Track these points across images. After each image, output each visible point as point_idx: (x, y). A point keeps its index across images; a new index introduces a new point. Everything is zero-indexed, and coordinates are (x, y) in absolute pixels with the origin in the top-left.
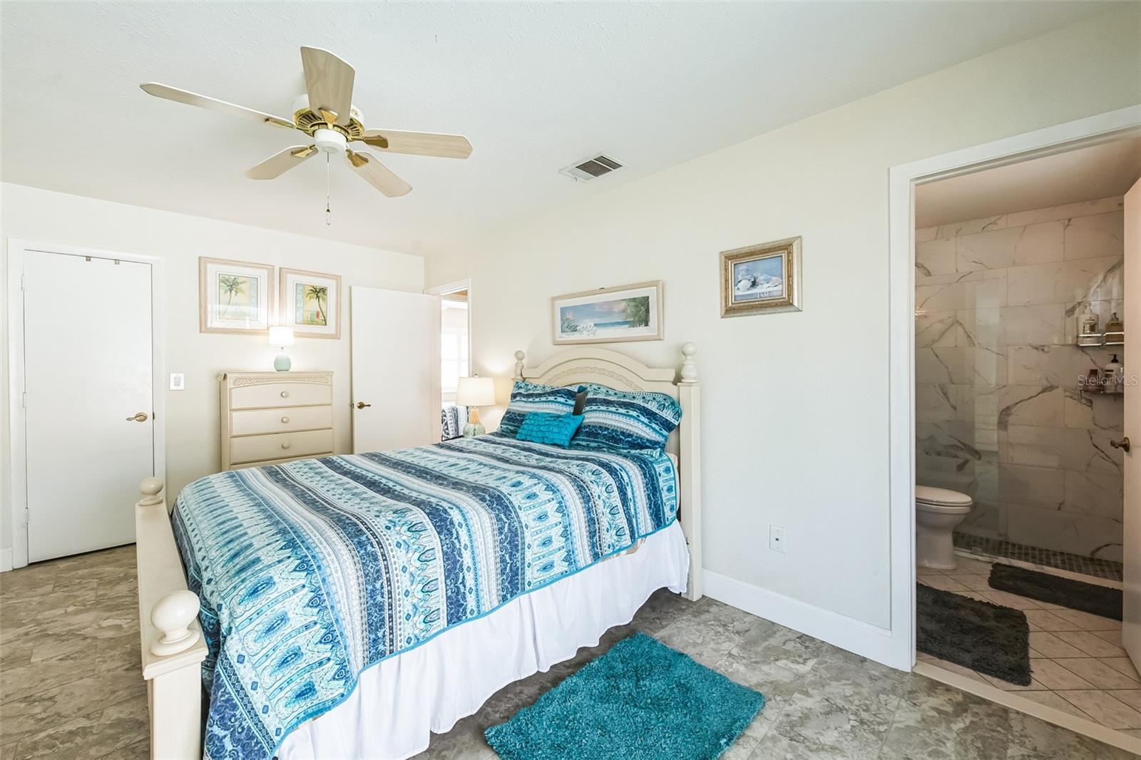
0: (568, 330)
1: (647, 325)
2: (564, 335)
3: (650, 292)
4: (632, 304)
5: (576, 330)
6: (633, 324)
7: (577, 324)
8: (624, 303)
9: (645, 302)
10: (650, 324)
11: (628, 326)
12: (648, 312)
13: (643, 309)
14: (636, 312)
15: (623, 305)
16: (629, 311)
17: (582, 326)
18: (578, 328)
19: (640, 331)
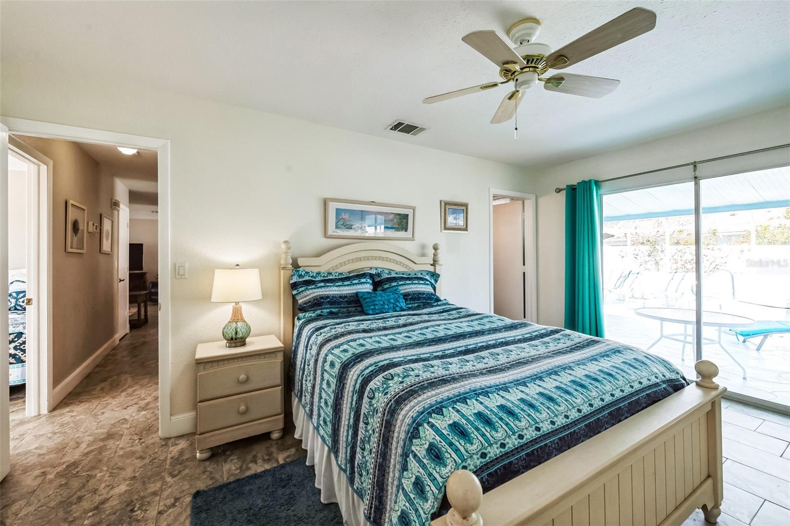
0: (343, 227)
1: (406, 231)
2: (338, 231)
3: (410, 212)
4: (398, 217)
5: (351, 228)
6: (397, 229)
7: (352, 223)
8: (393, 215)
9: (406, 216)
10: (408, 230)
11: (394, 230)
12: (408, 224)
13: (404, 221)
14: (400, 222)
15: (391, 217)
16: (395, 221)
17: (357, 225)
18: (353, 227)
19: (401, 234)
